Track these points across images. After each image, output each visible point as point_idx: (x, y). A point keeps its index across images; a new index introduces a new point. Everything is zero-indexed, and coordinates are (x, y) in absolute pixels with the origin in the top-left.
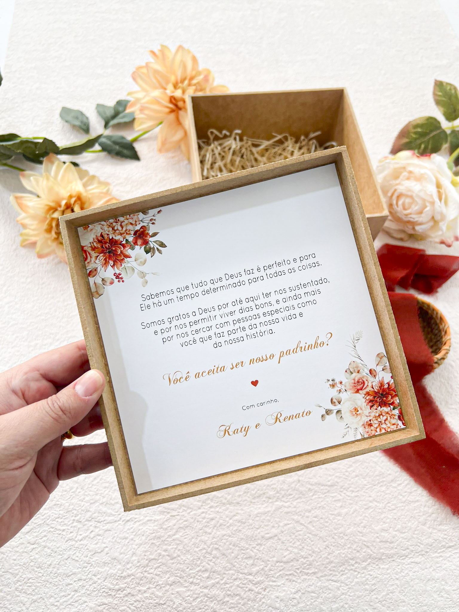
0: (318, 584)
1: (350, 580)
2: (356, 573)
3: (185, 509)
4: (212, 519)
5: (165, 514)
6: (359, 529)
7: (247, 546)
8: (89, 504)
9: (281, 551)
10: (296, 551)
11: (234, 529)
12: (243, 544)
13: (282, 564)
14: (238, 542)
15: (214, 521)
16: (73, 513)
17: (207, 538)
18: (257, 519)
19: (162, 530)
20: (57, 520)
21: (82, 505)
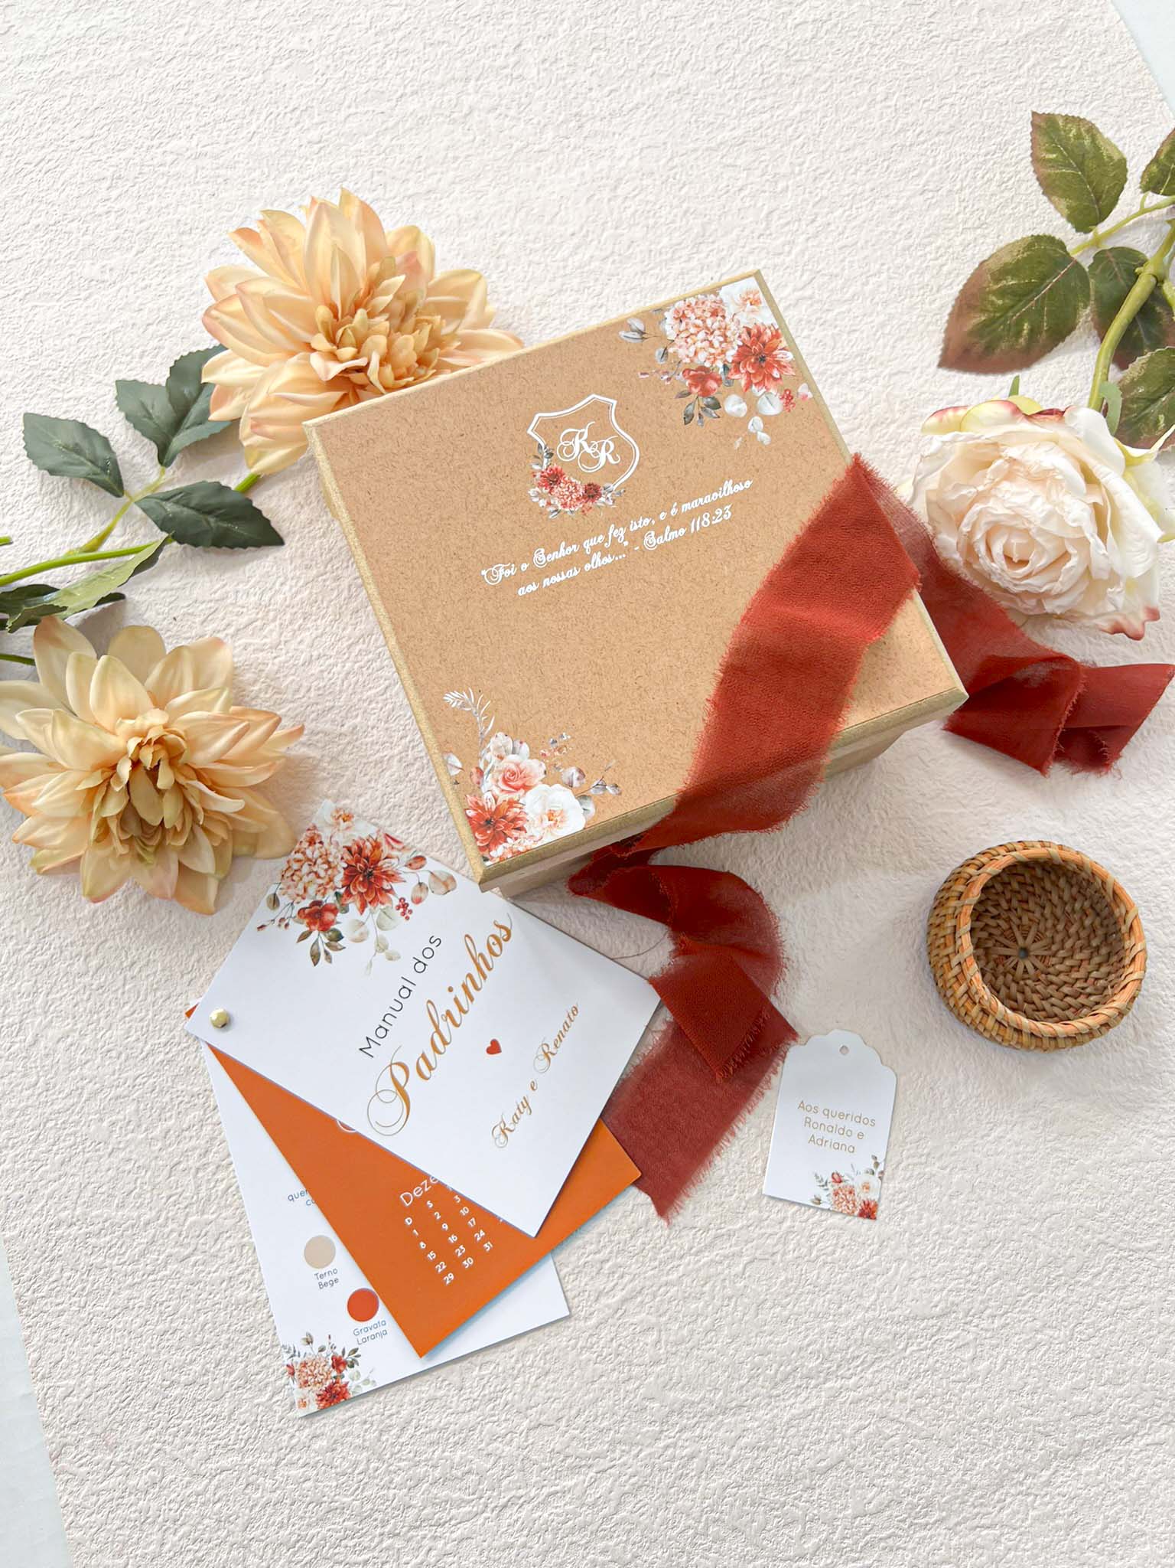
0: (953, 1543)
1: (1020, 1516)
2: (1031, 1498)
3: (627, 1448)
4: (692, 1457)
5: (583, 1470)
6: (1023, 1401)
7: (783, 1499)
8: (406, 1491)
9: (860, 1492)
10: (891, 1482)
11: (745, 1468)
12: (772, 1495)
13: (867, 1519)
14: (760, 1495)
15: (695, 1460)
16: (376, 1520)
17: (690, 1503)
18: (792, 1431)
19: (584, 1509)
20: (343, 1543)
21: (391, 1498)
